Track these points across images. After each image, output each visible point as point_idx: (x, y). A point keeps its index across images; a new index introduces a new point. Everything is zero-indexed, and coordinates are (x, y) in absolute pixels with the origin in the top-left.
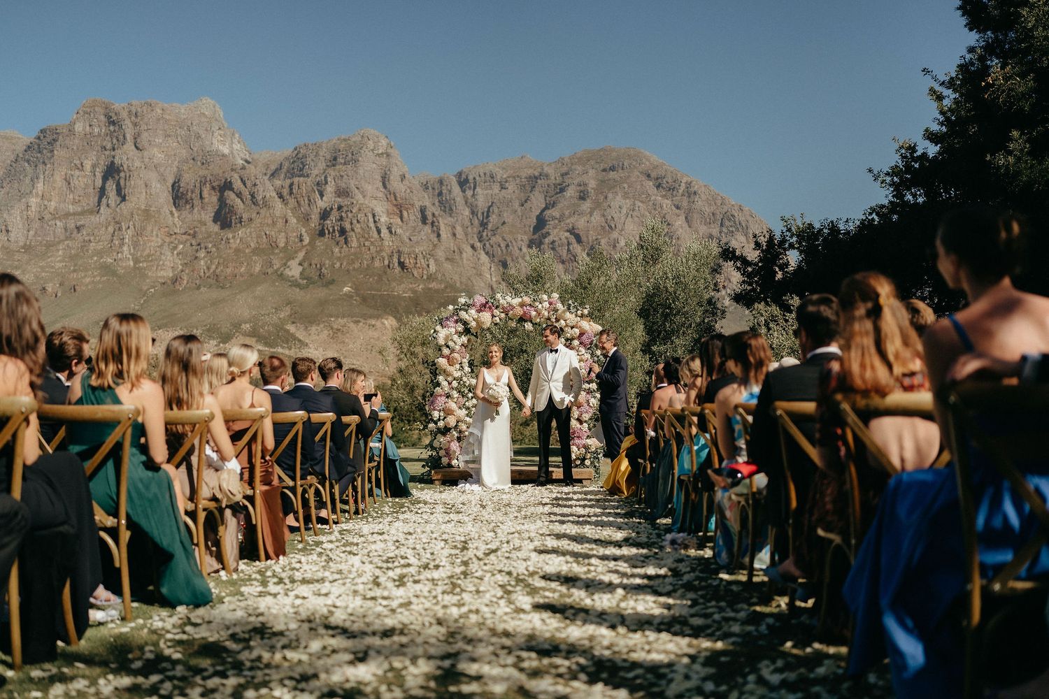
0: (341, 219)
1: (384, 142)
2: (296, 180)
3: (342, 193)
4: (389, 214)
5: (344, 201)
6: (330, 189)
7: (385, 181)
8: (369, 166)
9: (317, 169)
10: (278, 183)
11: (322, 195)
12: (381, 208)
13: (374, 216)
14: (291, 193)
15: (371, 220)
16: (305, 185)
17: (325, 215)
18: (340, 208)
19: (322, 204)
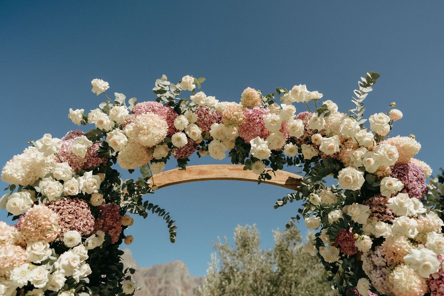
0: (166, 292)
1: (183, 265)
2: (153, 277)
3: (167, 282)
4: (182, 291)
5: (168, 286)
6: (163, 281)
7: (182, 278)
8: (177, 273)
9: (159, 274)
10: (146, 278)
11: (160, 283)
12: (180, 289)
13: (177, 291)
14: (150, 282)
15: (175, 293)
16: (155, 279)
17: (160, 290)
18: (166, 288)
19: (159, 286)
